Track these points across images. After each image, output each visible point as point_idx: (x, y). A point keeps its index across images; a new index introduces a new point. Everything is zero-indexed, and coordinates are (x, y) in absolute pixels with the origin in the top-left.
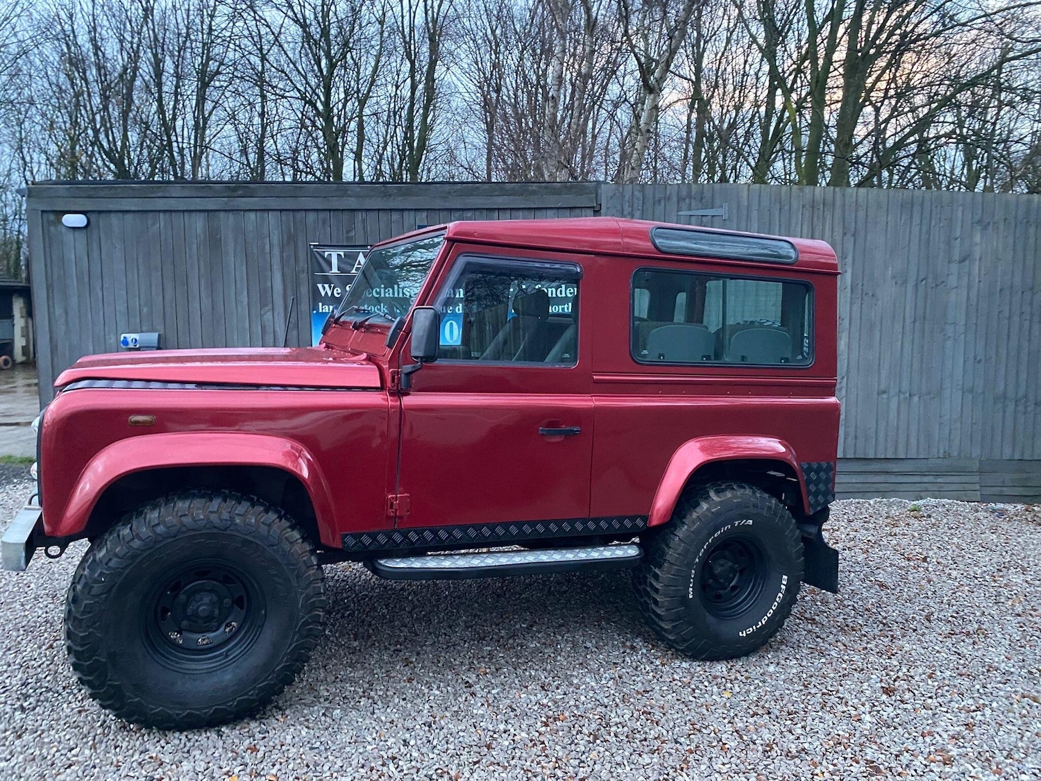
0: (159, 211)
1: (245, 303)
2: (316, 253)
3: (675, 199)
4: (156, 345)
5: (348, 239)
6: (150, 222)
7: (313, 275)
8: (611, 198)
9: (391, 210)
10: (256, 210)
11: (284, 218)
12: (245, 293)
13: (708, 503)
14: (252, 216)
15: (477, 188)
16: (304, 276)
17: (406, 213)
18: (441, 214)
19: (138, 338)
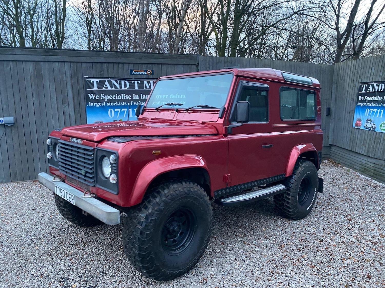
0: (10, 61)
1: (56, 102)
2: (87, 81)
3: (223, 62)
4: (13, 122)
5: (101, 75)
6: (5, 66)
7: (86, 90)
8: (202, 61)
9: (119, 63)
10: (59, 62)
11: (72, 65)
12: (55, 98)
13: (301, 167)
14: (57, 64)
15: (153, 55)
16: (82, 91)
17: (125, 65)
18: (139, 65)
19: (3, 120)
